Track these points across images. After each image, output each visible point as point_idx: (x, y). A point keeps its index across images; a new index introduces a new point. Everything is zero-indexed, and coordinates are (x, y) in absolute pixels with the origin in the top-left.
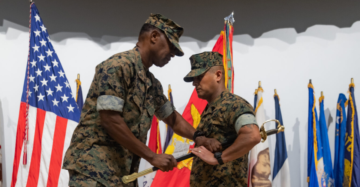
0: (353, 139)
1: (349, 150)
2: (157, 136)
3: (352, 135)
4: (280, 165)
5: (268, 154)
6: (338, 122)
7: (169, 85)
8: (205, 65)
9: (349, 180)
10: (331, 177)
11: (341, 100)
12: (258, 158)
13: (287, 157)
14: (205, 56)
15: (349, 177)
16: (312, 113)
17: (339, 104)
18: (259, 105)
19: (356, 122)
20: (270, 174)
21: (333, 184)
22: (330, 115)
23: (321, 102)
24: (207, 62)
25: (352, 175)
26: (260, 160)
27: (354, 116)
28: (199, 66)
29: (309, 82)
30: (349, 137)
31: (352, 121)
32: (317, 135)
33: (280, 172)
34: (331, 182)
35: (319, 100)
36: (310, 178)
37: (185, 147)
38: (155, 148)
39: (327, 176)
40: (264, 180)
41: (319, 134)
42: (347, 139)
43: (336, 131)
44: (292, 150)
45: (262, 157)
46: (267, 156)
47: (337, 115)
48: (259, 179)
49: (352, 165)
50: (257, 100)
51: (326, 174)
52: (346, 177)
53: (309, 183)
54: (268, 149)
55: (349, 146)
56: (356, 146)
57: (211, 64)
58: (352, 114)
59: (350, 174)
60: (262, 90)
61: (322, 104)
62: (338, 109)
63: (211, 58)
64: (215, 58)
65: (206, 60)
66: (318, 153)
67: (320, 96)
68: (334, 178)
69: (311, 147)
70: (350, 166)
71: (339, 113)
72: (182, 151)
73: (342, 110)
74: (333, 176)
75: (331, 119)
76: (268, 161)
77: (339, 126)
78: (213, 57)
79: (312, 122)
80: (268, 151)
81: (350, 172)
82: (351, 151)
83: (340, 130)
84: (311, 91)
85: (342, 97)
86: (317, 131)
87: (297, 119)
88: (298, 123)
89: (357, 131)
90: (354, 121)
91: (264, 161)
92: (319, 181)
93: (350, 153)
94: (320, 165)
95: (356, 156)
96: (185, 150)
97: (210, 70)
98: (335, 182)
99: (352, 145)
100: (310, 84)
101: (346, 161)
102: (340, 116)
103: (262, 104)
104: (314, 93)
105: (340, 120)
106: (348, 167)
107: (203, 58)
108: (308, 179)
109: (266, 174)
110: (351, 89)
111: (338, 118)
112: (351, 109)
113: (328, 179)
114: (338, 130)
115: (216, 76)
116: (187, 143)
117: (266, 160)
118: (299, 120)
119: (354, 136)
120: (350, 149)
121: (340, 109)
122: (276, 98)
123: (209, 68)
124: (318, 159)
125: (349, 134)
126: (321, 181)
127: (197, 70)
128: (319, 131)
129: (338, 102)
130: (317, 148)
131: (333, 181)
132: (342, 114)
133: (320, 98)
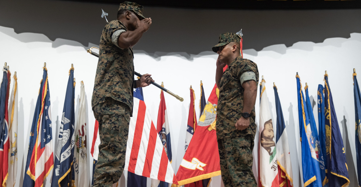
0: (330, 111)
1: (328, 119)
2: (193, 114)
3: (329, 108)
4: (281, 133)
5: (272, 123)
6: (319, 103)
7: (201, 81)
8: (226, 41)
9: (330, 139)
10: (317, 139)
11: (320, 88)
12: (265, 126)
13: (285, 127)
14: (228, 35)
15: (329, 137)
16: (300, 94)
17: (319, 91)
18: (263, 91)
19: (331, 99)
20: (274, 137)
21: (319, 144)
22: (313, 100)
23: (306, 89)
24: (228, 39)
25: (332, 135)
26: (266, 127)
27: (329, 95)
28: (223, 41)
29: (296, 74)
30: (327, 110)
31: (328, 98)
32: (304, 109)
33: (281, 137)
34: (317, 143)
35: (305, 88)
36: (302, 138)
37: (212, 116)
38: (192, 123)
39: (314, 139)
40: (270, 141)
41: (306, 108)
42: (326, 111)
43: (318, 109)
44: (288, 124)
45: (267, 126)
46: (271, 125)
47: (318, 99)
48: (266, 141)
49: (331, 128)
50: (262, 88)
51: (313, 138)
52: (327, 137)
53: (301, 142)
54: (271, 120)
55: (328, 116)
56: (333, 115)
57: (230, 41)
58: (328, 94)
59: (330, 135)
60: (265, 81)
61: (307, 91)
62: (319, 94)
63: (231, 37)
64: (234, 37)
65: (227, 37)
66: (306, 121)
67: (305, 86)
68: (320, 140)
69: (301, 117)
70: (330, 129)
71: (319, 97)
72: (211, 119)
73: (321, 95)
74: (319, 139)
75: (314, 103)
76: (272, 128)
77: (320, 106)
78: (233, 36)
79: (301, 100)
80: (271, 121)
81: (330, 133)
82: (329, 119)
83: (321, 108)
84: (298, 80)
85: (320, 86)
86: (304, 106)
87: (291, 103)
88: (291, 106)
89: (332, 105)
90: (330, 98)
91: (269, 128)
92: (309, 139)
93: (329, 120)
94: (308, 129)
95: (333, 122)
96: (213, 118)
97: (229, 44)
98: (321, 143)
99: (330, 115)
100: (297, 76)
101: (327, 126)
102: (320, 99)
103: (265, 91)
104: (300, 81)
105: (320, 102)
106: (328, 130)
107: (226, 36)
108: (300, 139)
109: (271, 137)
110: (326, 78)
111: (319, 100)
112: (327, 91)
113: (316, 141)
114: (320, 109)
115: (233, 48)
116: (214, 114)
117: (270, 127)
118: (292, 104)
119: (331, 109)
120: (329, 117)
121: (320, 95)
122: (275, 88)
123: (228, 42)
124: (307, 125)
125: (327, 108)
126: (310, 140)
127: (221, 43)
128: (306, 106)
129: (318, 90)
130: (305, 117)
131: (319, 142)
132: (321, 98)
133: (305, 87)
